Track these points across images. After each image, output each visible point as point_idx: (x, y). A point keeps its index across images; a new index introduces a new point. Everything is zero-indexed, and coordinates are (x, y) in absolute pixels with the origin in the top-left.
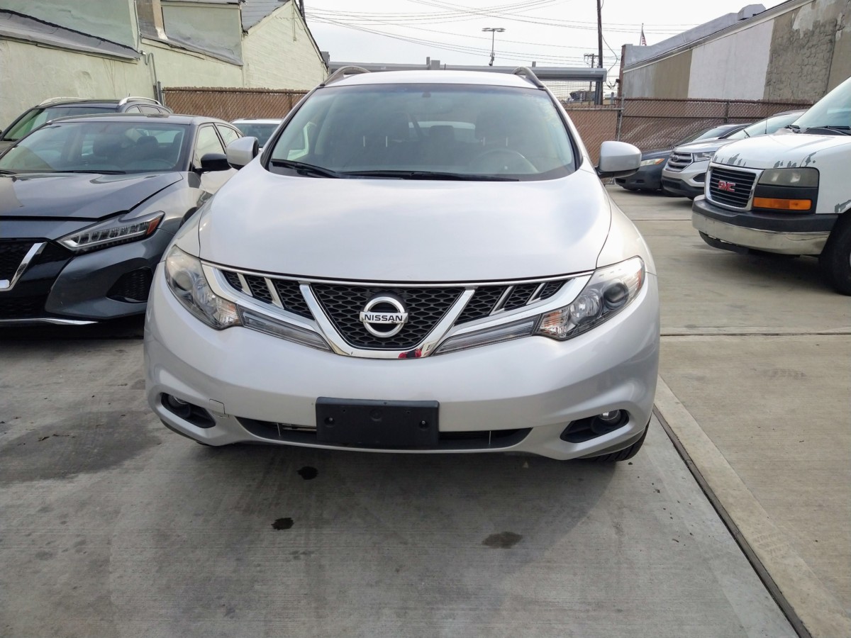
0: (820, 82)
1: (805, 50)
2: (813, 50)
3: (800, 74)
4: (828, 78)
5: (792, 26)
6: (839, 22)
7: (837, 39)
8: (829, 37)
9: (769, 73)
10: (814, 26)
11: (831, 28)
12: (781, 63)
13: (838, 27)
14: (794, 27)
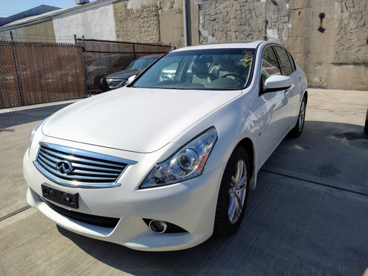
0: (154, 36)
1: (140, 19)
2: (145, 19)
3: (140, 32)
4: (159, 34)
5: (126, 6)
6: (159, 6)
7: (160, 14)
8: (155, 13)
9: (117, 31)
10: (142, 7)
11: (154, 9)
12: (125, 26)
13: (158, 8)
14: (128, 7)
